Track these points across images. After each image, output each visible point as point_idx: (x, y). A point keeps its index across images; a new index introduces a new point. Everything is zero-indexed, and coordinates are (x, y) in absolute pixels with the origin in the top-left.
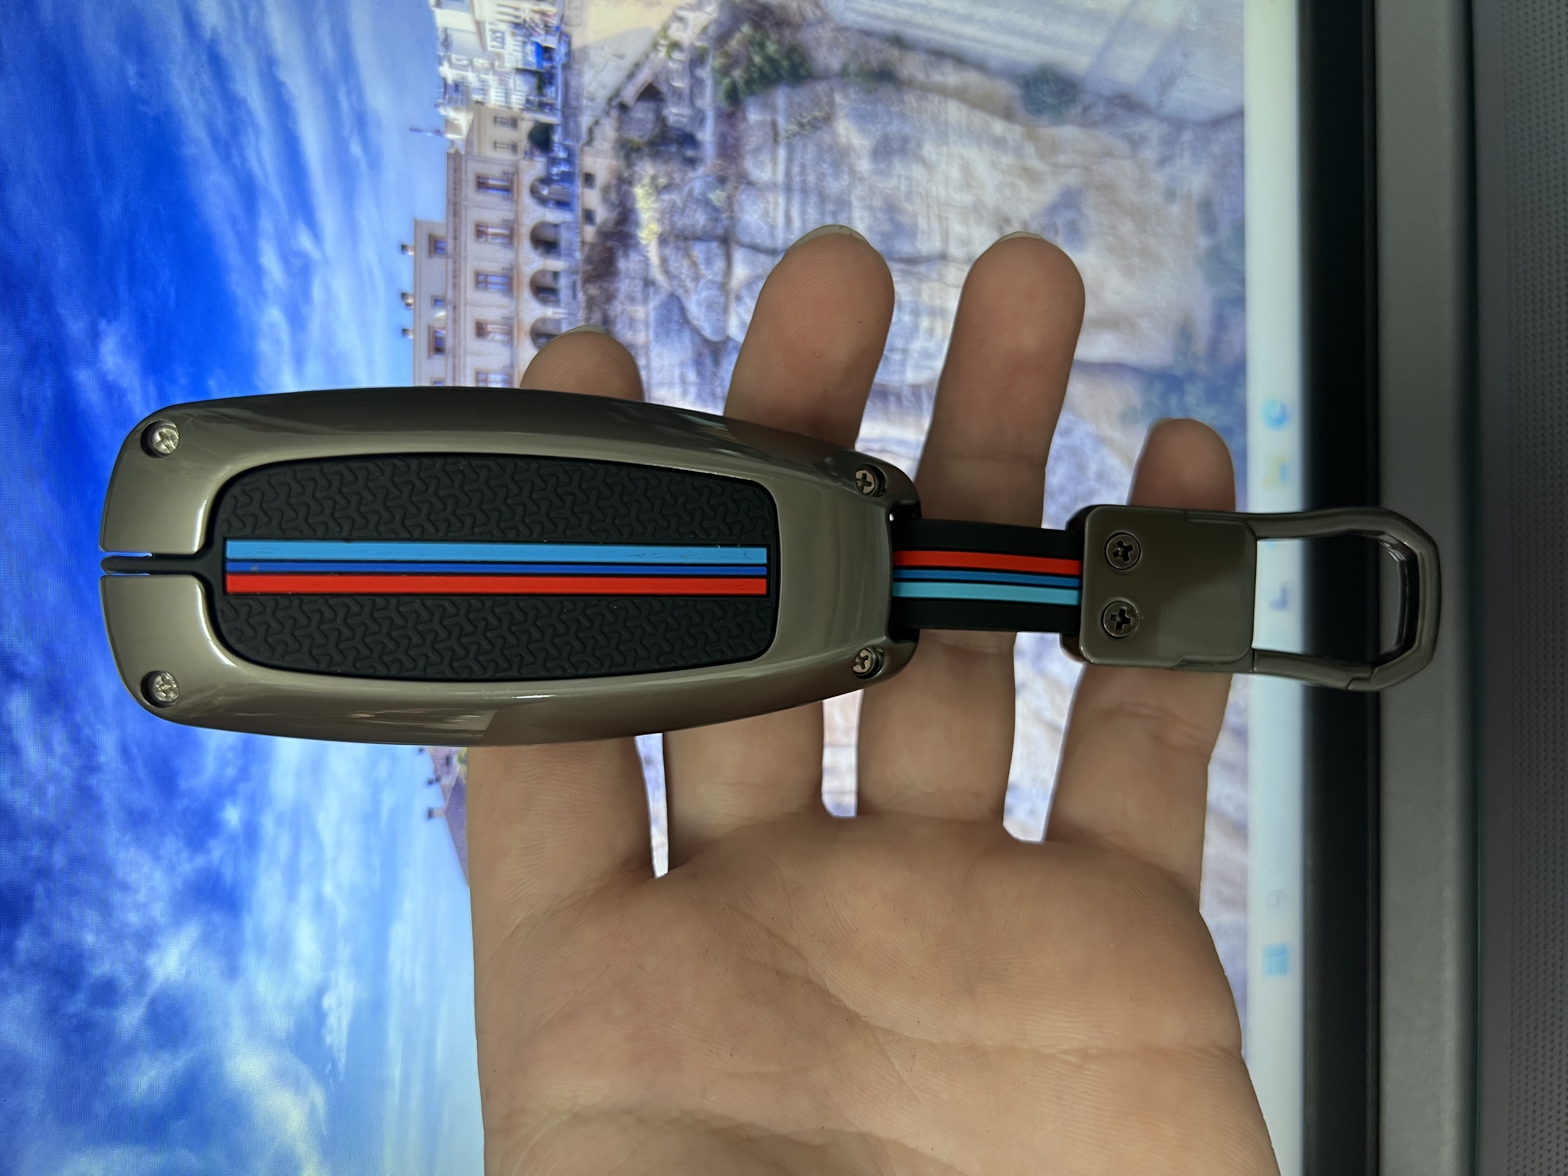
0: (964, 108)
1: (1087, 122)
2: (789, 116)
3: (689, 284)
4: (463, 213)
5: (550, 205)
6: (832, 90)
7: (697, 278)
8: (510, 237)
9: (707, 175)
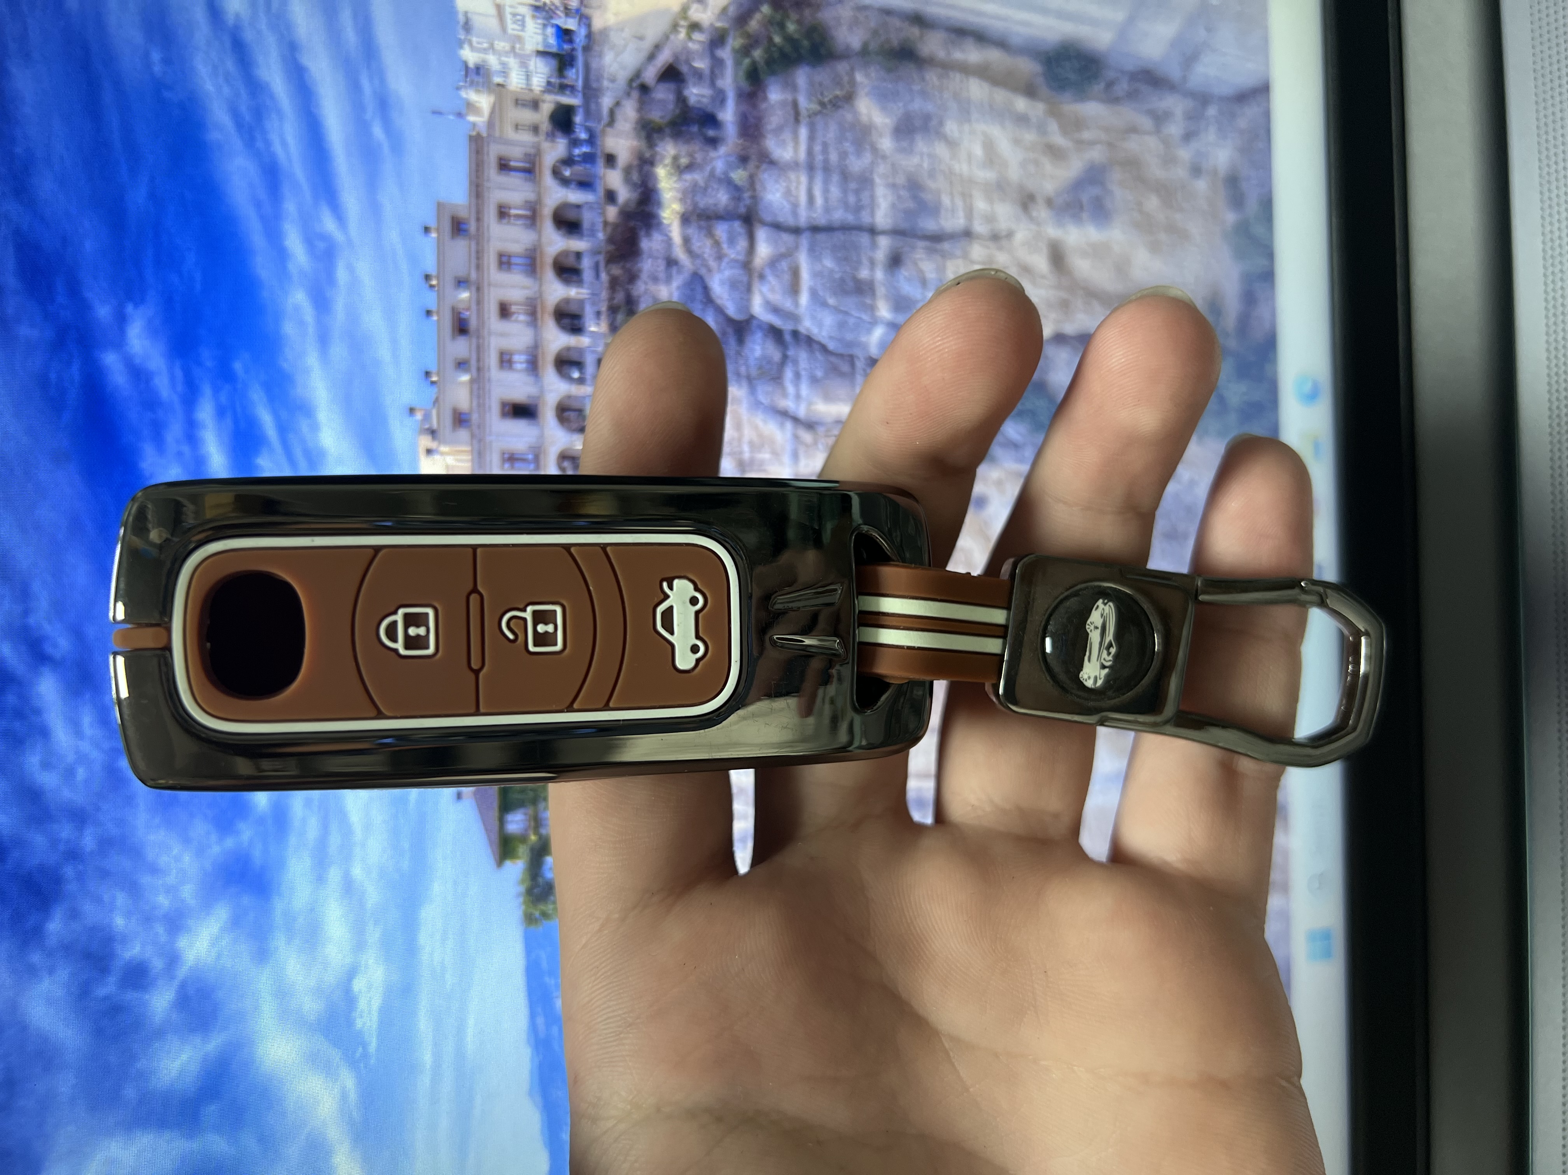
0: (986, 86)
1: (1110, 98)
2: (810, 95)
3: (712, 263)
4: (486, 194)
5: (573, 186)
6: (852, 69)
7: (720, 257)
8: (532, 218)
9: (729, 155)
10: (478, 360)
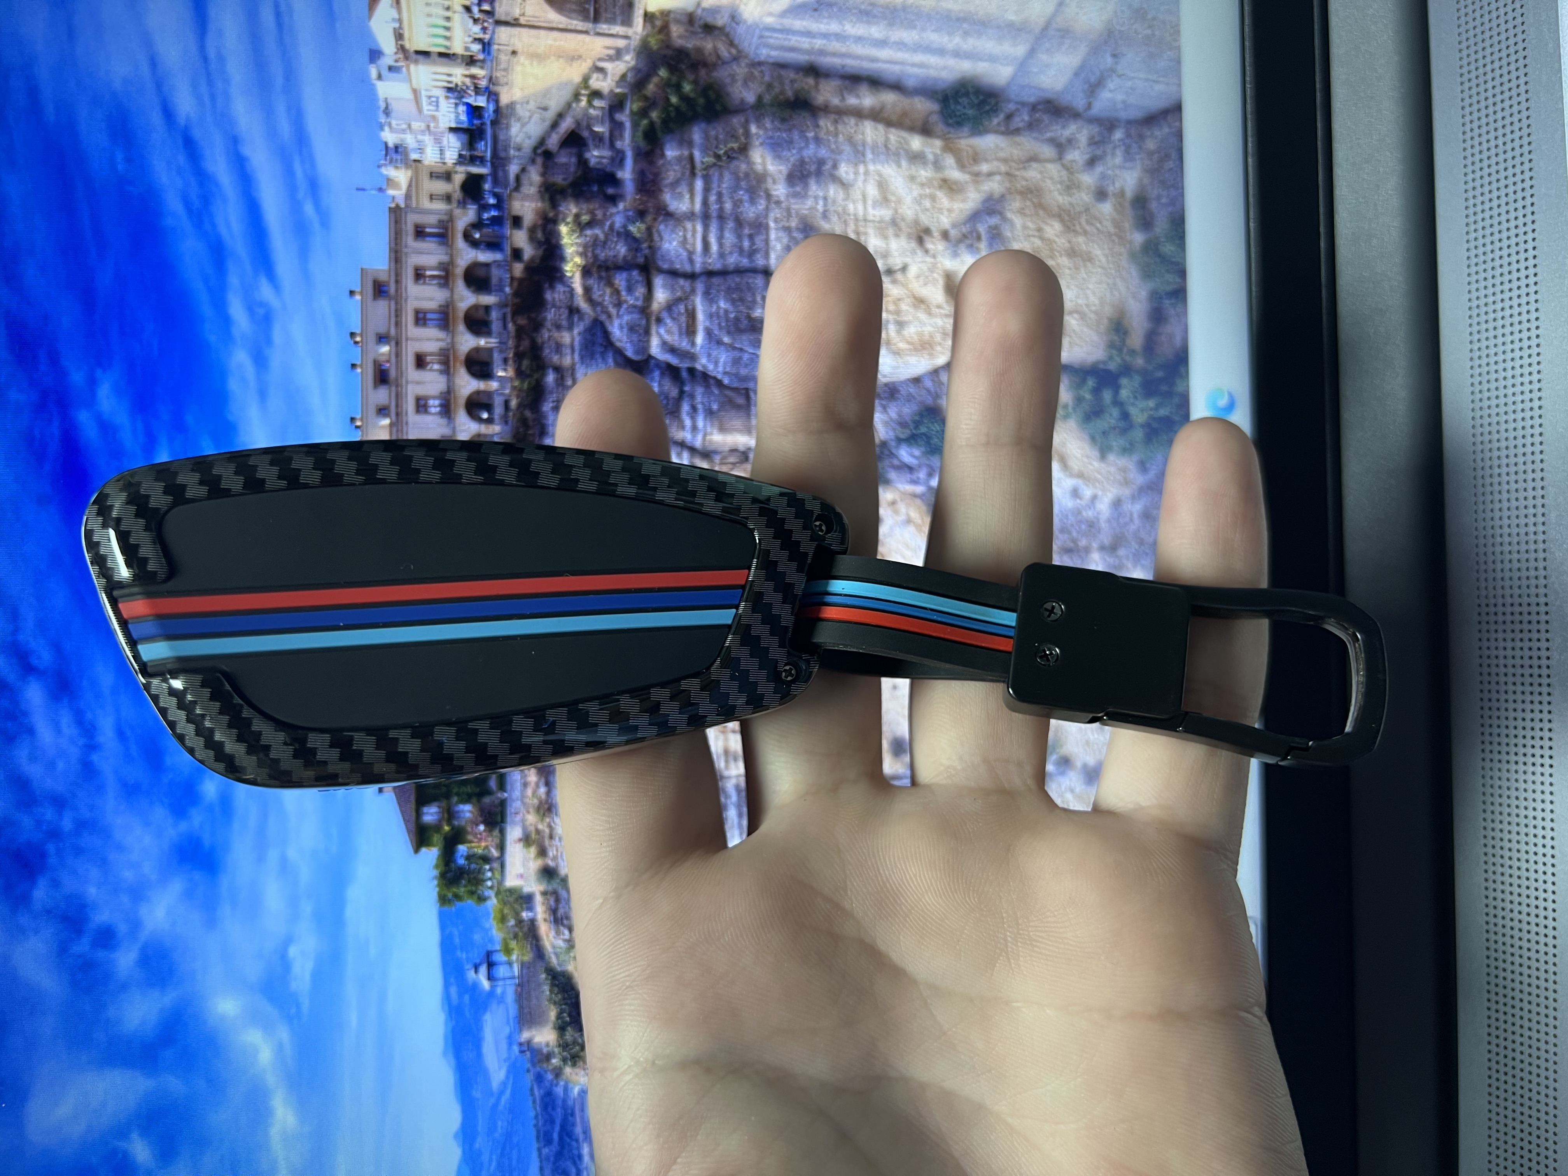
0: (881, 127)
1: (1010, 131)
2: (705, 150)
3: (613, 311)
4: (404, 259)
5: (482, 247)
6: (747, 122)
7: (619, 305)
8: (445, 278)
9: (626, 210)
10: (397, 406)
